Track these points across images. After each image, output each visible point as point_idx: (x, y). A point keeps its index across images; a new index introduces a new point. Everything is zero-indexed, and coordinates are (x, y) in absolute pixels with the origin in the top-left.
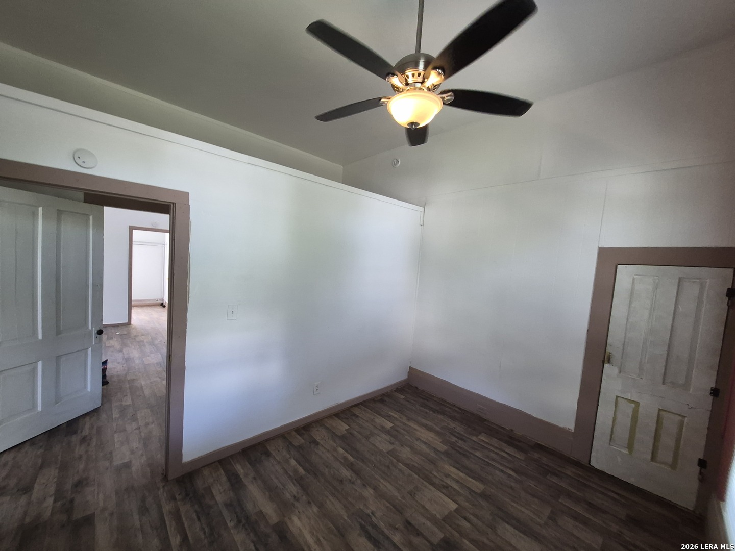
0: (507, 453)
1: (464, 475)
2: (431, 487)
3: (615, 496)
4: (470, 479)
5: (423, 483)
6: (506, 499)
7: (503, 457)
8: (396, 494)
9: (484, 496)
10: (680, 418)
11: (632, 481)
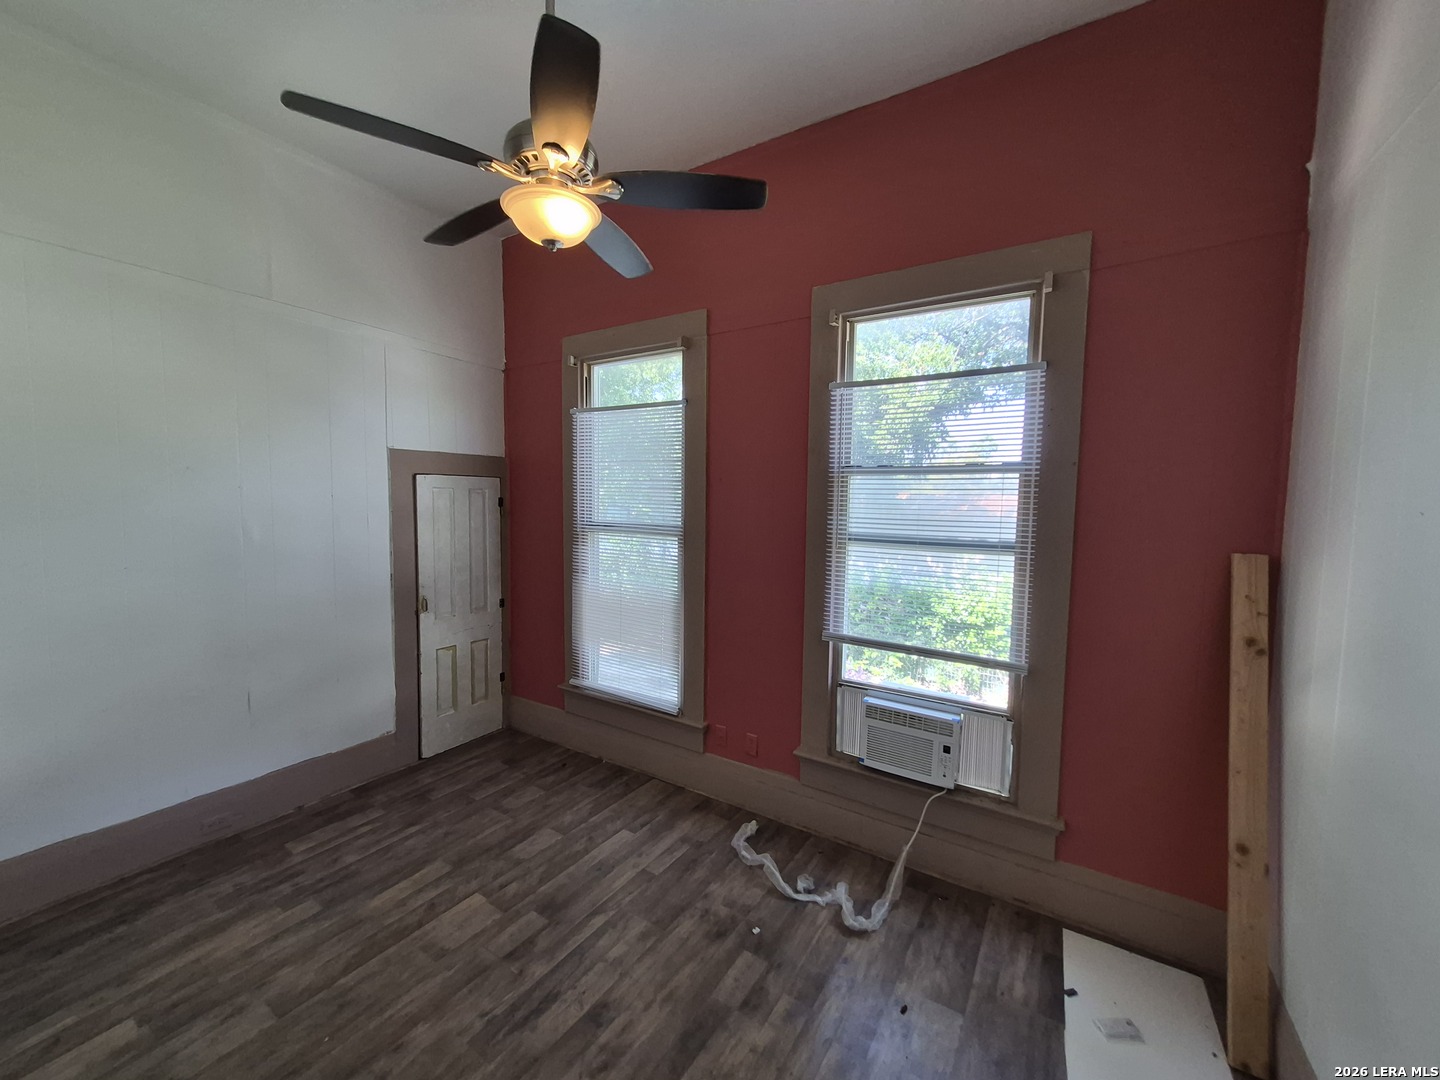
0: (362, 825)
1: (405, 881)
2: (428, 927)
3: (475, 761)
4: (417, 875)
5: (416, 939)
6: (469, 843)
7: (372, 831)
8: (439, 979)
9: (459, 863)
10: (484, 642)
11: (461, 740)
